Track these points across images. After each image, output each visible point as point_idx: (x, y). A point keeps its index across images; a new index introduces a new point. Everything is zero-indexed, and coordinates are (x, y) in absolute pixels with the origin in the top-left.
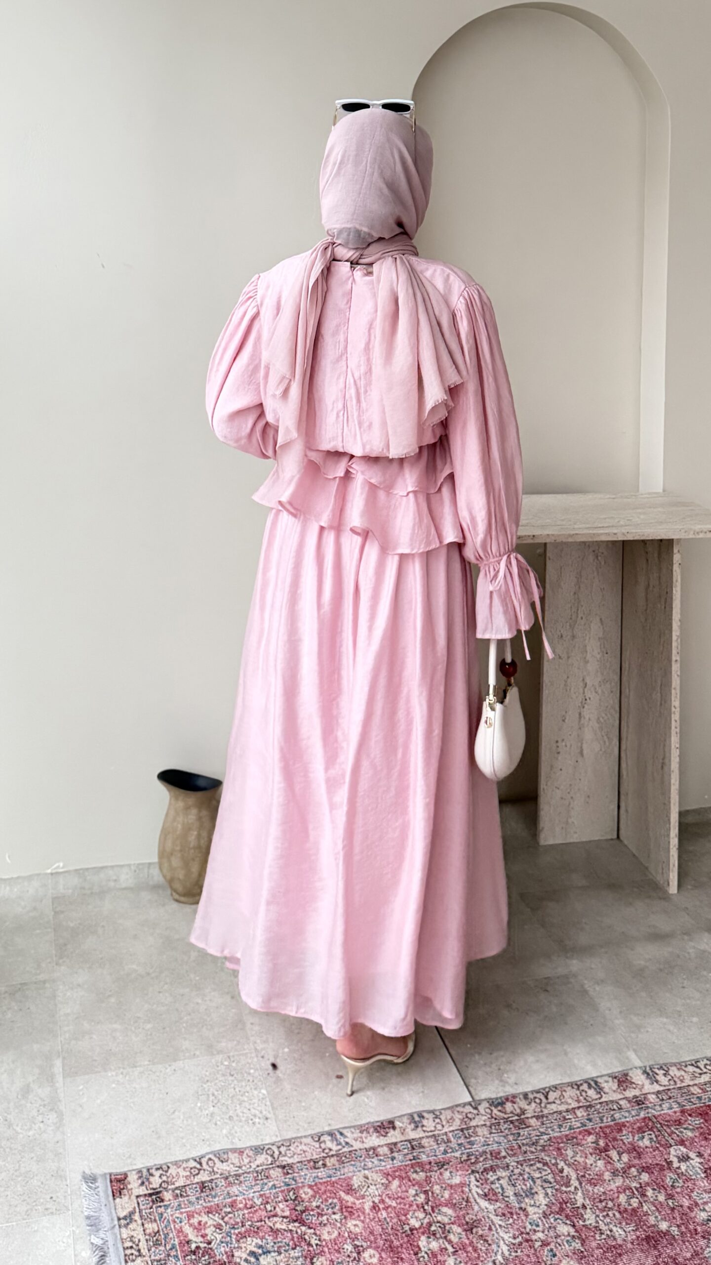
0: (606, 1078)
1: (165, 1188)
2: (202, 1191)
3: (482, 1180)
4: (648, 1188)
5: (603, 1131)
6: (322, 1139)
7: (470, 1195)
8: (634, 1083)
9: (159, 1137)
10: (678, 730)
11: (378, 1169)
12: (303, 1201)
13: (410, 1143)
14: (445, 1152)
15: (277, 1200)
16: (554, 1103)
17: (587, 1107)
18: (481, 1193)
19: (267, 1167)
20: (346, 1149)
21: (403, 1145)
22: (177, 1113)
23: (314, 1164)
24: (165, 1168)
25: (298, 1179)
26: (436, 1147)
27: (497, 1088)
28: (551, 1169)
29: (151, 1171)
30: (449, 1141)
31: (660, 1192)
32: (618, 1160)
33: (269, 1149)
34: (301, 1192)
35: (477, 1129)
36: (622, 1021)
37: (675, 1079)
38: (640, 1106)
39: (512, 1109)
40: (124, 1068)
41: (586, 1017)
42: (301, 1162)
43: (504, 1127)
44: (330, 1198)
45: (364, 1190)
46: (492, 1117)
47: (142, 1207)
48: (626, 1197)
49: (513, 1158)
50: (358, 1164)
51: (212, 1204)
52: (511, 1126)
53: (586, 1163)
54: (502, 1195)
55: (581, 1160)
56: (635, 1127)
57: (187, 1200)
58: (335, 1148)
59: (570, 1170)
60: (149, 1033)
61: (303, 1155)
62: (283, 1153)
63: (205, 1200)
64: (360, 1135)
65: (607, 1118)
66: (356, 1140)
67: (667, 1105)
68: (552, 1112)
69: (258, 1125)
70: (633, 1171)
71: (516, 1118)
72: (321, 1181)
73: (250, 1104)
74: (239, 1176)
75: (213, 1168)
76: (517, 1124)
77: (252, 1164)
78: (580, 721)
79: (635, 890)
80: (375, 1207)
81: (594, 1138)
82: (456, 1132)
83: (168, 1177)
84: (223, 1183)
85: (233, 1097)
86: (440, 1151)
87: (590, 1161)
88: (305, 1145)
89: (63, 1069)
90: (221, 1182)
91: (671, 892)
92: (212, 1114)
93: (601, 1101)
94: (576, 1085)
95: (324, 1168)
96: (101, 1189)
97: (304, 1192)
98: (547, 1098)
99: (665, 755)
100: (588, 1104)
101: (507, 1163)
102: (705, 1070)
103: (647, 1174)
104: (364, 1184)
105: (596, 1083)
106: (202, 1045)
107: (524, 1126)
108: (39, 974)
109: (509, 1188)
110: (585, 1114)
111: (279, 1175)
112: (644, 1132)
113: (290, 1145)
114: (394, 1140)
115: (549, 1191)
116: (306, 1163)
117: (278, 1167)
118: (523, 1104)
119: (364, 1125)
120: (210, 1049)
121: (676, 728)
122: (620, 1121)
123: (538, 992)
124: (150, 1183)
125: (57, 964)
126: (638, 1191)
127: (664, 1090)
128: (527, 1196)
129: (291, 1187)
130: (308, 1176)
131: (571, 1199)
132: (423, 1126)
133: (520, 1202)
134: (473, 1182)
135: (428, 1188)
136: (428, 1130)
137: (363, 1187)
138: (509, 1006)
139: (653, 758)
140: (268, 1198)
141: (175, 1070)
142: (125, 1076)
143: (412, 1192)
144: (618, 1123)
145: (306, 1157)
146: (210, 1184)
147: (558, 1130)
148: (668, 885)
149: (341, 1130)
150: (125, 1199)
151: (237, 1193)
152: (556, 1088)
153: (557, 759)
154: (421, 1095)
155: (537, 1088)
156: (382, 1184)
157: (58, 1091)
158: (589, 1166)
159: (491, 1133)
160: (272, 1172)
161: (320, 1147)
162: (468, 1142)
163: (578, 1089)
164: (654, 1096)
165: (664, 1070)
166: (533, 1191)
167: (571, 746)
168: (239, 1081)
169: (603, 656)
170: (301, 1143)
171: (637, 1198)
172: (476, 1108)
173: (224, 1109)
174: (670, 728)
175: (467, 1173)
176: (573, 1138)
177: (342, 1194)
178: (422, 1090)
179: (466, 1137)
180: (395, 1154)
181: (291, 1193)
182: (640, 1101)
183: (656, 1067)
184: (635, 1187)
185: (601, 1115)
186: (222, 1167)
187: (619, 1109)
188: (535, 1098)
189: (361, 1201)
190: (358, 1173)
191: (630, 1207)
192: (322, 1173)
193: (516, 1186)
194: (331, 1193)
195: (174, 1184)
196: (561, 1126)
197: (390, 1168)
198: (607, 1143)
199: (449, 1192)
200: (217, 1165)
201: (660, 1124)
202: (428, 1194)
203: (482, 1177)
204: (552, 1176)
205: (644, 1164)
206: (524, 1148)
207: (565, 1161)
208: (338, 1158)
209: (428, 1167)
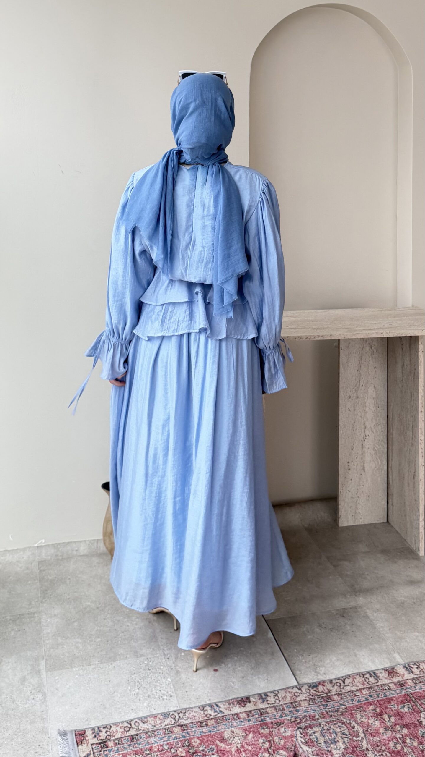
0: (381, 671)
1: (109, 739)
2: (132, 741)
4: (407, 738)
5: (379, 703)
6: (205, 708)
7: (297, 742)
8: (398, 673)
9: (105, 708)
10: (423, 454)
11: (240, 727)
12: (193, 747)
13: (260, 711)
14: (281, 716)
15: (178, 746)
16: (349, 685)
17: (369, 688)
18: (304, 741)
19: (171, 726)
20: (220, 715)
21: (256, 712)
22: (116, 694)
23: (200, 724)
24: (108, 726)
25: (190, 733)
26: (275, 713)
27: (313, 677)
28: (346, 726)
29: (100, 729)
30: (283, 709)
31: (414, 740)
32: (389, 721)
33: (173, 714)
34: (193, 741)
35: (301, 702)
36: (390, 635)
37: (424, 670)
38: (402, 688)
39: (322, 689)
40: (83, 666)
41: (368, 632)
42: (193, 723)
43: (317, 700)
44: (210, 745)
45: (231, 740)
46: (310, 695)
47: (95, 751)
48: (393, 744)
49: (323, 720)
50: (228, 724)
51: (138, 749)
52: (322, 700)
53: (369, 723)
54: (317, 743)
55: (365, 721)
56: (399, 700)
57: (123, 747)
58: (213, 714)
59: (359, 727)
60: (98, 644)
61: (194, 719)
62: (181, 717)
63: (133, 746)
64: (228, 706)
65: (382, 695)
66: (226, 709)
67: (419, 686)
68: (347, 691)
69: (165, 700)
70: (398, 727)
71: (325, 695)
72: (205, 734)
73: (161, 687)
74: (155, 732)
75: (138, 727)
76: (325, 699)
77: (162, 724)
78: (362, 450)
79: (398, 553)
80: (238, 750)
81: (374, 707)
82: (288, 704)
83: (110, 733)
84: (145, 736)
85: (150, 683)
86: (278, 716)
87: (371, 721)
88: (195, 712)
89: (46, 667)
90: (143, 735)
91: (420, 555)
92: (137, 694)
93: (377, 684)
94: (362, 674)
95: (206, 726)
96: (70, 740)
97: (194, 741)
98: (344, 683)
99: (415, 470)
100: (370, 686)
101: (320, 723)
103: (406, 729)
104: (231, 736)
105: (374, 673)
106: (131, 651)
107: (330, 700)
108: (31, 608)
109: (321, 738)
110: (368, 693)
111: (179, 731)
112: (405, 703)
113: (186, 712)
114: (250, 709)
115: (346, 740)
116: (195, 723)
117: (178, 726)
118: (329, 686)
119: (232, 699)
120: (136, 654)
121: (422, 453)
122: (389, 697)
123: (338, 617)
124: (100, 736)
125: (42, 602)
126: (401, 740)
127: (416, 678)
128: (332, 743)
129: (187, 738)
130: (196, 731)
131: (359, 745)
132: (267, 701)
133: (327, 747)
134: (299, 735)
135: (271, 739)
136: (271, 703)
137: (231, 738)
138: (320, 626)
139: (408, 472)
140: (172, 745)
141: (114, 667)
142: (84, 671)
143: (261, 741)
145: (195, 720)
146: (136, 737)
147: (351, 702)
148: (419, 550)
149: (217, 704)
150: (85, 746)
151: (153, 742)
152: (350, 676)
153: (349, 473)
154: (266, 681)
155: (338, 677)
156: (243, 736)
157: (43, 680)
158: (371, 724)
159: (309, 705)
160: (174, 729)
161: (204, 714)
162: (296, 710)
163: (363, 677)
164: (411, 681)
165: (416, 665)
166: (336, 740)
167: (357, 465)
168: (154, 673)
169: (376, 409)
170: (192, 711)
171: (400, 744)
172: (300, 689)
173: (145, 691)
174: (419, 453)
175: (295, 729)
176: (361, 707)
177: (218, 743)
178: (266, 678)
179: (294, 707)
180: (251, 718)
181: (186, 742)
182: (402, 684)
183: (412, 663)
184: (399, 737)
185: (378, 693)
186: (144, 726)
187: (389, 689)
188: (337, 683)
189: (229, 746)
190: (228, 730)
191: (396, 750)
192: (205, 730)
193: (325, 737)
194: (211, 742)
195: (114, 737)
196: (353, 700)
197: (248, 726)
198: (381, 710)
199: (283, 741)
200: (140, 725)
201: (415, 698)
202: (271, 742)
203: (304, 732)
204: (348, 731)
205: (404, 723)
206: (330, 714)
207: (355, 721)
208: (215, 720)
209: (270, 725)
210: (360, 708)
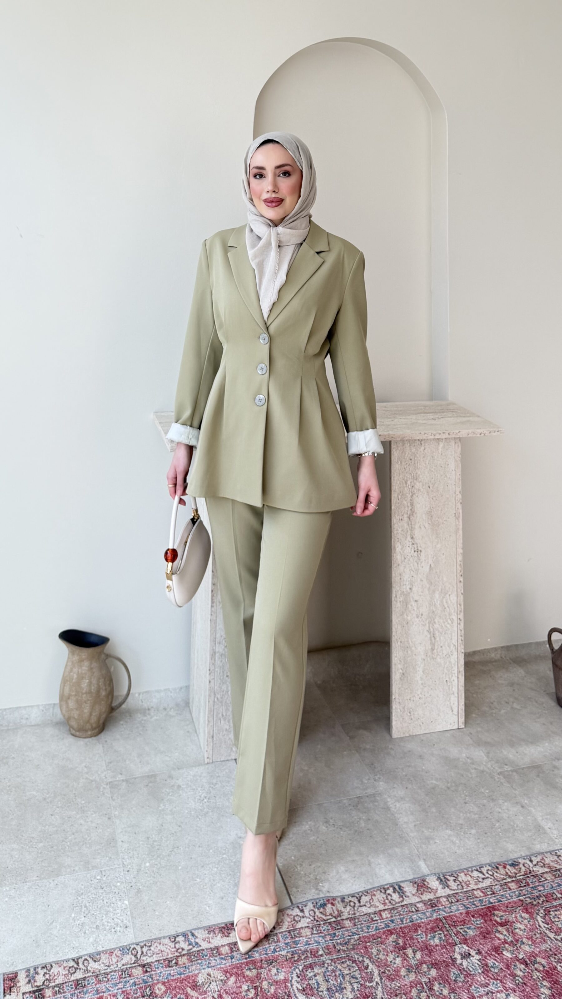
0: (408, 883)
1: (46, 986)
2: (76, 988)
3: (302, 976)
4: (436, 983)
5: (402, 931)
6: (177, 939)
7: (291, 989)
8: (429, 888)
11: (219, 966)
12: (156, 996)
14: (274, 951)
15: (135, 996)
16: (365, 906)
17: (391, 909)
18: (301, 988)
19: (131, 966)
20: (195, 949)
22: (54, 924)
23: (168, 963)
24: (48, 967)
25: (154, 976)
26: (266, 947)
28: (358, 966)
29: (37, 970)
30: (277, 942)
31: (444, 986)
32: (413, 957)
33: (133, 949)
34: (156, 988)
35: (301, 931)
36: (415, 834)
37: (463, 884)
38: (434, 909)
39: (331, 911)
42: (159, 961)
43: (323, 928)
44: (179, 993)
45: (206, 986)
46: (315, 919)
48: (417, 992)
49: (329, 956)
50: (204, 963)
52: (329, 927)
53: (387, 960)
54: (317, 990)
55: (383, 957)
56: (428, 927)
57: (64, 997)
58: (187, 947)
59: (374, 967)
61: (161, 955)
62: (145, 952)
63: (77, 996)
64: (207, 936)
65: (406, 921)
66: (204, 940)
67: (455, 906)
68: (363, 914)
69: (119, 933)
70: (425, 967)
71: (334, 919)
72: (172, 978)
73: (114, 914)
74: (107, 975)
75: (87, 967)
76: (334, 925)
77: (119, 964)
81: (395, 937)
82: (283, 935)
83: (50, 976)
84: (94, 981)
85: (101, 908)
86: (269, 950)
87: (390, 958)
88: (163, 945)
90: (92, 979)
92: (83, 924)
93: (402, 904)
94: (383, 889)
95: (176, 966)
97: (158, 988)
98: (359, 902)
100: (392, 906)
101: (323, 961)
102: (487, 875)
103: (435, 970)
104: (206, 980)
105: (399, 887)
106: (81, 861)
107: (339, 927)
109: (323, 983)
110: (389, 916)
111: (139, 973)
112: (435, 932)
113: (151, 946)
115: (355, 986)
116: (162, 962)
117: (139, 966)
118: (340, 907)
119: (212, 926)
120: (87, 866)
122: (416, 922)
123: (351, 809)
124: (35, 981)
126: (427, 986)
127: (452, 894)
128: (337, 990)
129: (149, 984)
130: (162, 973)
131: (372, 993)
134: (295, 978)
135: (258, 984)
137: (206, 983)
138: (327, 822)
140: (129, 993)
141: (57, 884)
143: (245, 987)
144: (414, 924)
145: (163, 956)
146: (83, 982)
147: (366, 930)
149: (191, 934)
150: (14, 995)
151: (105, 989)
152: (367, 893)
155: (352, 892)
156: (221, 980)
158: (389, 963)
159: (312, 934)
160: (134, 970)
161: (175, 947)
162: (294, 942)
163: (385, 892)
164: (445, 900)
165: (454, 876)
166: (343, 986)
168: (107, 893)
170: (160, 944)
171: (426, 992)
172: (302, 911)
173: (93, 919)
175: (290, 970)
176: (378, 937)
177: (189, 990)
179: (292, 937)
180: (235, 954)
181: (148, 989)
182: (433, 903)
183: (448, 874)
184: (425, 982)
185: (401, 917)
186: (94, 966)
187: (417, 911)
188: (350, 901)
189: (203, 996)
190: (203, 971)
192: (173, 971)
193: (330, 982)
194: (179, 989)
195: (54, 982)
196: (369, 926)
197: (229, 966)
198: (405, 942)
199: (274, 987)
200: (90, 965)
201: (448, 924)
202: (258, 990)
203: (302, 974)
204: (358, 972)
205: (433, 961)
206: (338, 947)
207: (370, 958)
208: (188, 957)
209: (259, 964)
210: (377, 939)
